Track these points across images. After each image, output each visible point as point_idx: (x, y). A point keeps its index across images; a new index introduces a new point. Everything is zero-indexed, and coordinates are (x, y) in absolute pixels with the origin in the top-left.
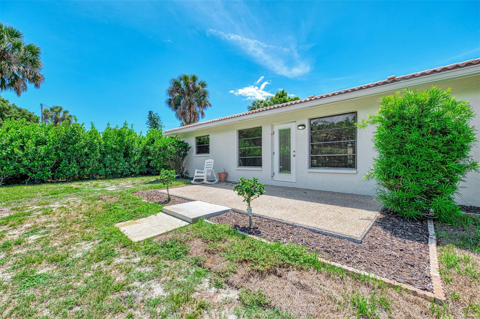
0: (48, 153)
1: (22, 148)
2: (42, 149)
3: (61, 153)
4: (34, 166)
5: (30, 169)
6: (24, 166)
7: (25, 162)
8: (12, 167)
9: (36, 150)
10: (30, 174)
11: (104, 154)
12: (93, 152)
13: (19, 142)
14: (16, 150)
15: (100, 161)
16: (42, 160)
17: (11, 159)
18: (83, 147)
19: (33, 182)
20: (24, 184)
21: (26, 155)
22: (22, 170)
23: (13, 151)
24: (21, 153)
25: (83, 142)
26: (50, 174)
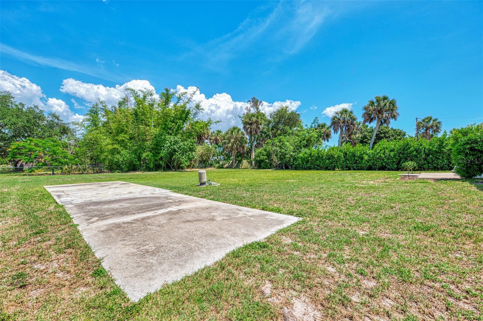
0: (395, 155)
1: (384, 154)
2: (392, 154)
3: (401, 155)
4: (389, 162)
5: (387, 163)
6: (385, 162)
7: (385, 160)
8: (380, 163)
9: (390, 154)
10: (387, 166)
11: (428, 155)
12: (419, 154)
13: (382, 152)
14: (382, 155)
15: (425, 159)
16: (392, 159)
17: (380, 159)
18: (412, 151)
19: (389, 170)
20: (385, 170)
21: (386, 157)
22: (384, 164)
23: (380, 155)
24: (383, 156)
25: (412, 149)
26: (396, 166)
